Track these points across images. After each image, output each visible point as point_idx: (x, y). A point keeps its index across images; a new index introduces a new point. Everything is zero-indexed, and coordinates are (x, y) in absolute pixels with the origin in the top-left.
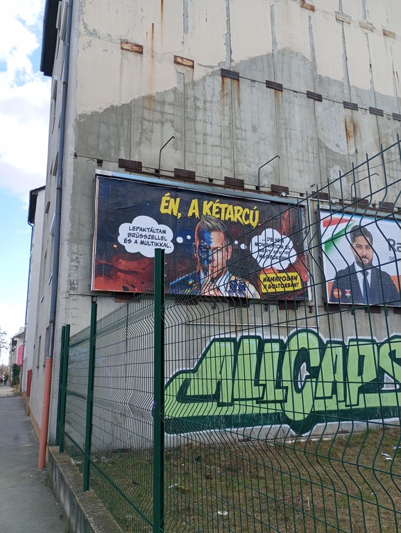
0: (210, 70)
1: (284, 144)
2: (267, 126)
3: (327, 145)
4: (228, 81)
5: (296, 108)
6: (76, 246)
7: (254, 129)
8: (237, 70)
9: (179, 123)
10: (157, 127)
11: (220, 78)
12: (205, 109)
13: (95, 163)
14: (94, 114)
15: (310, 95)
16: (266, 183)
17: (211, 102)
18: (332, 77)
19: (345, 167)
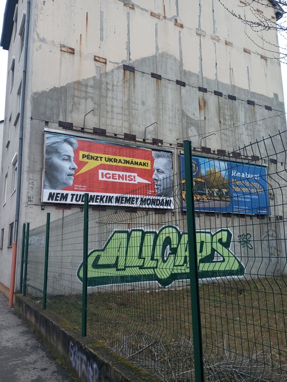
0: (116, 65)
1: (161, 113)
2: (151, 102)
3: (187, 114)
4: (128, 72)
5: (170, 91)
6: (32, 175)
7: (143, 103)
8: (133, 66)
9: (97, 99)
10: (83, 101)
11: (123, 71)
12: (113, 90)
13: (44, 124)
14: (44, 92)
15: (178, 82)
16: (150, 137)
18: (192, 71)
19: (198, 127)
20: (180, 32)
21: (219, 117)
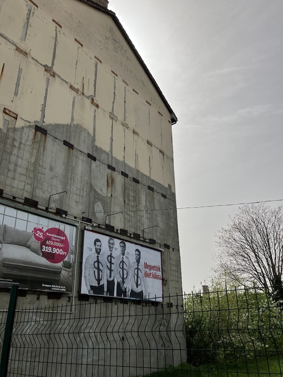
0: (28, 124)
1: (69, 183)
2: (60, 169)
4: (39, 134)
5: (80, 162)
7: (51, 169)
8: (46, 129)
11: (34, 131)
12: (19, 148)
15: (89, 156)
16: (53, 206)
17: (25, 144)
18: (103, 148)
19: (104, 203)
20: (95, 111)
21: (124, 197)
